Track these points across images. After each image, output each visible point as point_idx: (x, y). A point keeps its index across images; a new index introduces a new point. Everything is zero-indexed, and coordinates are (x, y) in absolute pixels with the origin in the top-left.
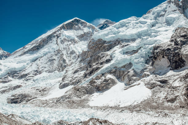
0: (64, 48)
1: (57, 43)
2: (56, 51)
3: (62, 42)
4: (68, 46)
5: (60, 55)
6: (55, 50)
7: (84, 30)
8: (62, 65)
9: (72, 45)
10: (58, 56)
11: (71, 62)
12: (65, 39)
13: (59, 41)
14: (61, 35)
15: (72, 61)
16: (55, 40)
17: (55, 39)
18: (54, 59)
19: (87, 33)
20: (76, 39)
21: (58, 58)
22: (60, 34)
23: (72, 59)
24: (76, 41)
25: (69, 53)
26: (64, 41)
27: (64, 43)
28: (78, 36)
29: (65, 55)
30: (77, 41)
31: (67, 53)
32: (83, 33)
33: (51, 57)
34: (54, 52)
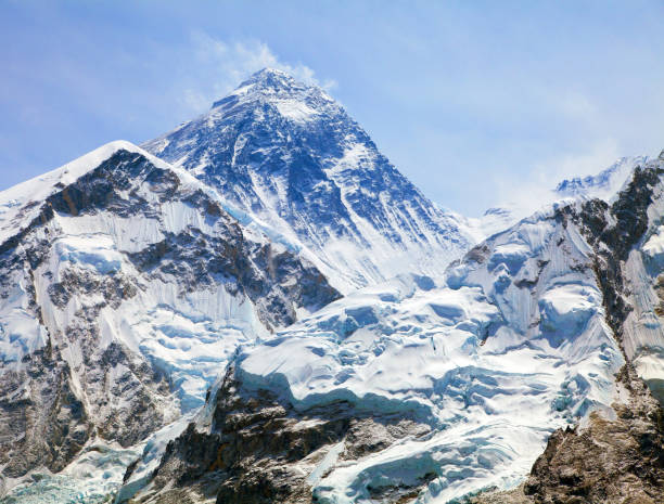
0: (69, 331)
1: (33, 303)
2: (36, 353)
3: (60, 292)
4: (90, 320)
5: (52, 375)
6: (30, 352)
7: (165, 222)
8: (65, 431)
9: (106, 312)
10: (46, 385)
11: (105, 411)
12: (72, 279)
13: (42, 286)
14: (52, 251)
15: (111, 405)
16: (23, 285)
17: (19, 277)
18: (27, 402)
19: (181, 235)
20: (128, 270)
21: (46, 392)
22: (45, 243)
23: (111, 396)
24: (128, 287)
25: (94, 358)
26: (66, 288)
27: (66, 299)
28: (133, 257)
29: (77, 369)
30: (132, 283)
31: (86, 361)
32: (162, 238)
33: (14, 388)
34: (26, 359)
